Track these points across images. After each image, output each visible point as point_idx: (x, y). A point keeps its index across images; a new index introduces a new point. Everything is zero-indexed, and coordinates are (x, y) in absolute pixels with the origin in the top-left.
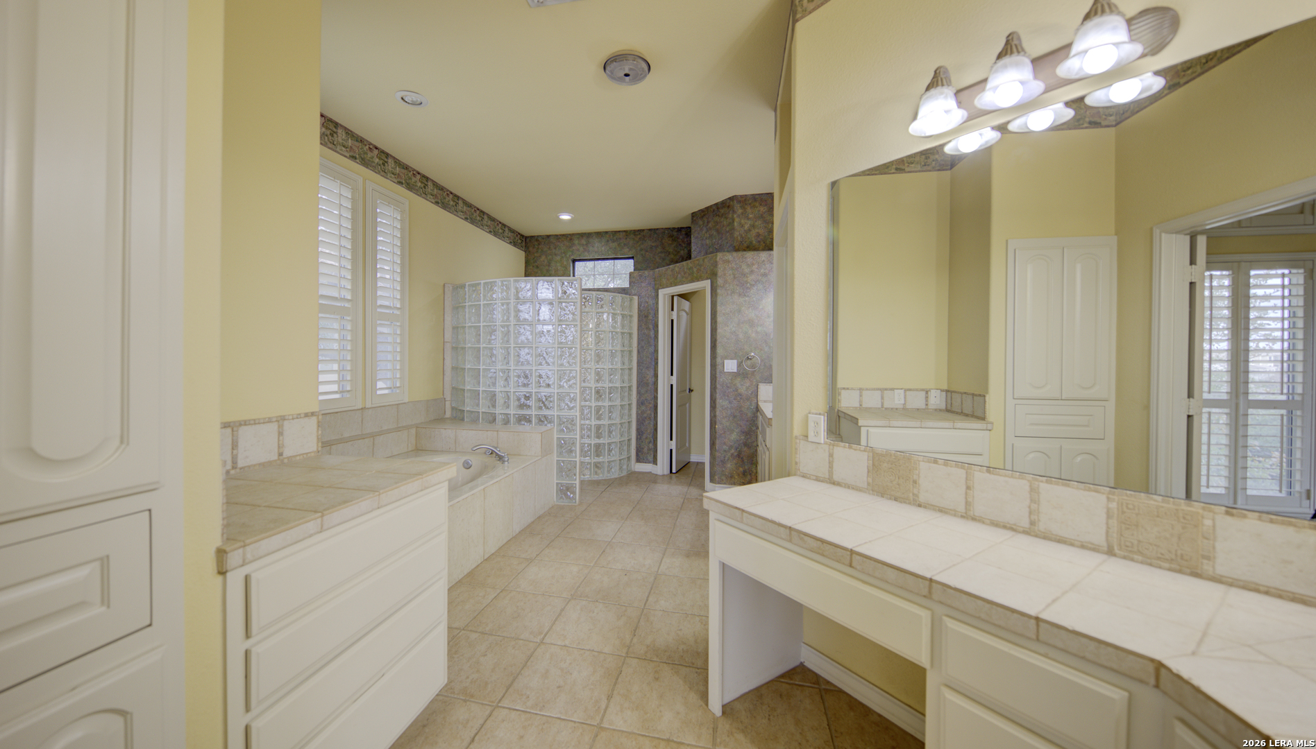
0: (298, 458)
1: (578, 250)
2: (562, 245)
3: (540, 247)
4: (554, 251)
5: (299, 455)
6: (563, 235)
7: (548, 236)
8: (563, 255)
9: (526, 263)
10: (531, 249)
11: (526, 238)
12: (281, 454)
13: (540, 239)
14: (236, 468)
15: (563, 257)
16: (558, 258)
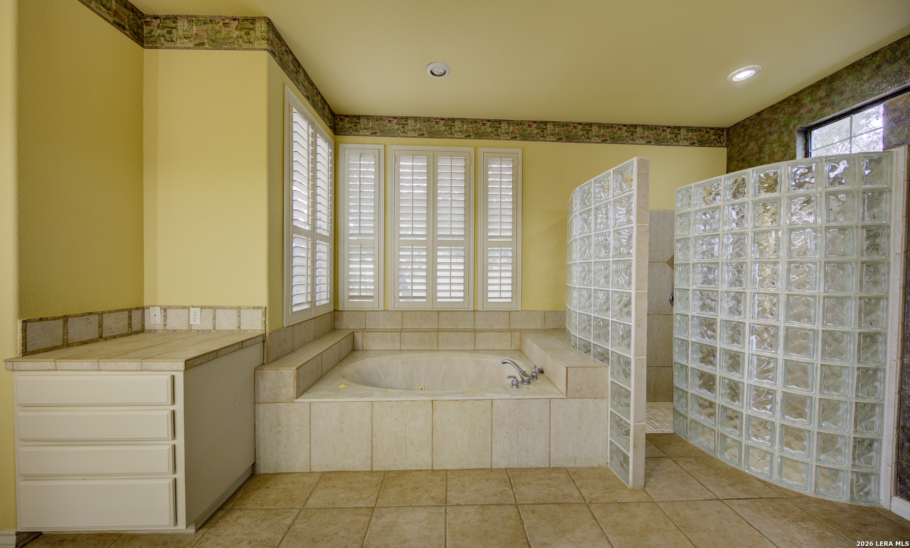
0: (249, 332)
1: (810, 111)
2: (781, 116)
3: (747, 132)
4: (768, 129)
5: (250, 330)
6: (784, 101)
7: (759, 114)
8: (783, 129)
9: (728, 160)
10: (735, 140)
11: (728, 129)
12: (239, 327)
13: (747, 123)
14: (215, 330)
15: (782, 133)
16: (775, 137)
